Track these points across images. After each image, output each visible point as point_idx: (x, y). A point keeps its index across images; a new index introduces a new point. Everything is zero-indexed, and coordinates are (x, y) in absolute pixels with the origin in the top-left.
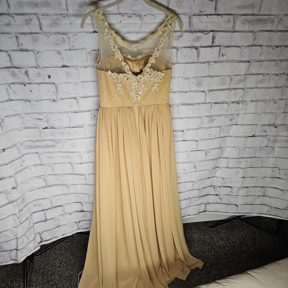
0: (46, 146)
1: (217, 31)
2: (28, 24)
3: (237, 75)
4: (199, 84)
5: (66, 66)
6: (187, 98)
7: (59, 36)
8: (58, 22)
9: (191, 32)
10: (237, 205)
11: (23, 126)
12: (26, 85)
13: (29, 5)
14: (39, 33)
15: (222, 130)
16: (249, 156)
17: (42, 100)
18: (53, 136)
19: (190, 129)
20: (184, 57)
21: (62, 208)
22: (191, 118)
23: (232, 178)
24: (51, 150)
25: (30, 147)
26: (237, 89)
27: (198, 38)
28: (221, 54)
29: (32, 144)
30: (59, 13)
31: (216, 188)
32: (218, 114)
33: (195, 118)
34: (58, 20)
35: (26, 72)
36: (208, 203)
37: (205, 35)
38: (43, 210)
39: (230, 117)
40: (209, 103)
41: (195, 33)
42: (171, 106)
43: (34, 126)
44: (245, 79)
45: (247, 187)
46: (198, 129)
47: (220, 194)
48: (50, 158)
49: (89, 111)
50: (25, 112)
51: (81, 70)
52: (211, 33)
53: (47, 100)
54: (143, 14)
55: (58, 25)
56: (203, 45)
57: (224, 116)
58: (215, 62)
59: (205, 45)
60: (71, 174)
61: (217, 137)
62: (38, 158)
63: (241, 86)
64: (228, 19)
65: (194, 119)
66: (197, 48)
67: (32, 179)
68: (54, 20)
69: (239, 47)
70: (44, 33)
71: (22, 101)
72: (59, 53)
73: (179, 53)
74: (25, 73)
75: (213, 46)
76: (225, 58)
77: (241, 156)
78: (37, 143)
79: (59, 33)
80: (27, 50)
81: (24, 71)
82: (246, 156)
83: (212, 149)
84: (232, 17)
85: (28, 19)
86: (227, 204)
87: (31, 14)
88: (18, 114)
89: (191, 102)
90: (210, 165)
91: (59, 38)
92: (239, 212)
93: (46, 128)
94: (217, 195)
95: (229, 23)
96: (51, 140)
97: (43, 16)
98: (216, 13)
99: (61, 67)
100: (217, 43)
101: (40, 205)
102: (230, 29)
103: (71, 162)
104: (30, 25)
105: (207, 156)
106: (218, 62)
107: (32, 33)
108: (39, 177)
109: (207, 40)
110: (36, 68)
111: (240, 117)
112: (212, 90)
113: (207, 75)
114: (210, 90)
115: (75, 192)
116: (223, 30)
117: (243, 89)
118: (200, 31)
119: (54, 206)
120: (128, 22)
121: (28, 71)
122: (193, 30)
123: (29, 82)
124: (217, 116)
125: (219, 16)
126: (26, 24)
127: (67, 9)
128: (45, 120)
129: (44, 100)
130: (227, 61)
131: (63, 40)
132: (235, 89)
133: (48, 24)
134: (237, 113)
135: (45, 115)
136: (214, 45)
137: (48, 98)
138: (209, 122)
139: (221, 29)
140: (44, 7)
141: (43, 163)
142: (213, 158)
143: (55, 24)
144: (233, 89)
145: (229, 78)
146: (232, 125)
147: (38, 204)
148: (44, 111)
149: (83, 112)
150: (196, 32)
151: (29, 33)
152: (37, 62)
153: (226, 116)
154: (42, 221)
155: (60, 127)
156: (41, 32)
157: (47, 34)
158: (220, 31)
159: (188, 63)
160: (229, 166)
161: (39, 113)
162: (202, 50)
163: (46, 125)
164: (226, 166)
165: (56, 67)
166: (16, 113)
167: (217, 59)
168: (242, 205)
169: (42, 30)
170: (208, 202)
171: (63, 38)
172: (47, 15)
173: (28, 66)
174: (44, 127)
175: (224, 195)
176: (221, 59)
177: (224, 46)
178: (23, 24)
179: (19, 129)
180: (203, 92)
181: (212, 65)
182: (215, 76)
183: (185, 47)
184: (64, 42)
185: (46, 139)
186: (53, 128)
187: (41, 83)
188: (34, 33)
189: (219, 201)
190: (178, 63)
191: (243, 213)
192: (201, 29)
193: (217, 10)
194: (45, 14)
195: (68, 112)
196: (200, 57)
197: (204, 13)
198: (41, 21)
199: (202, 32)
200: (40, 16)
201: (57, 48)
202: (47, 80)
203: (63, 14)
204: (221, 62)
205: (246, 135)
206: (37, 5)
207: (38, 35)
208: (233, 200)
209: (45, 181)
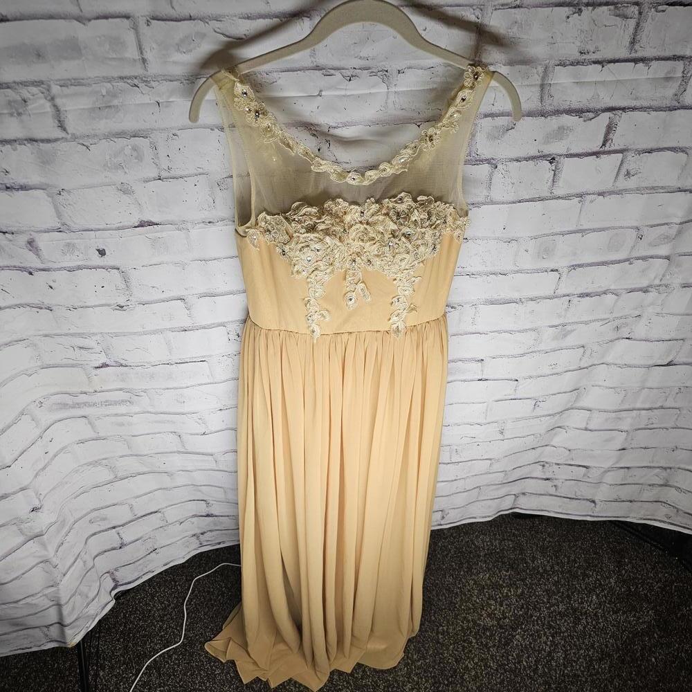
0: (108, 403)
1: (624, 109)
2: (19, 114)
3: (658, 225)
4: (546, 252)
5: (151, 224)
6: (504, 288)
7: (121, 142)
8: (115, 102)
9: (543, 114)
10: (593, 502)
11: (39, 363)
12: (35, 273)
13: (12, 57)
14: (56, 140)
15: (588, 352)
16: (647, 406)
17: (87, 307)
18: (123, 380)
19: (501, 356)
20: (511, 185)
21: (159, 515)
22: (510, 332)
23: (592, 451)
24: (122, 409)
25: (64, 406)
26: (652, 257)
27: (561, 132)
28: (623, 171)
29: (68, 400)
30: (116, 75)
31: (547, 465)
32: (585, 318)
33: (519, 332)
34: (115, 96)
35: (31, 243)
36: (524, 494)
37: (585, 121)
38: (114, 528)
39: (617, 322)
40: (564, 296)
41: (554, 117)
42: (455, 308)
43: (70, 362)
44: (679, 232)
45: (628, 468)
46: (523, 355)
47: (556, 477)
48: (122, 424)
49: (223, 325)
50: (41, 333)
51: (195, 232)
52: (608, 114)
53: (102, 305)
54: (393, 66)
55: (118, 112)
56: (572, 151)
57: (601, 323)
58: (600, 194)
59: (580, 151)
60: (179, 452)
61: (571, 368)
62: (89, 426)
63: (664, 250)
64: (666, 71)
65: (518, 334)
66: (553, 159)
67: (77, 471)
68: (104, 96)
69: (683, 151)
70: (74, 138)
71: (28, 308)
72: (125, 190)
73: (498, 176)
74: (28, 245)
75: (604, 153)
76: (632, 183)
77: (627, 407)
78: (83, 398)
79: (121, 135)
80: (23, 188)
81: (22, 239)
82: (638, 405)
83: (552, 395)
84: (680, 65)
85: (15, 101)
86: (570, 498)
87: (24, 84)
88: (19, 338)
89: (516, 296)
90: (541, 426)
91: (123, 149)
92: (596, 514)
93: (105, 365)
94: (548, 479)
95: (667, 84)
96: (121, 390)
97: (63, 88)
98: (634, 55)
99: (135, 227)
100: (617, 141)
101: (104, 519)
102: (668, 103)
103: (176, 431)
104: (24, 117)
105: (537, 409)
106: (611, 193)
107: (36, 141)
108: (95, 463)
109: (588, 134)
110: (60, 231)
111: (644, 321)
112: (580, 266)
113: (573, 228)
114: (572, 266)
115: (190, 483)
116: (645, 104)
117: (668, 258)
118: (569, 112)
119: (139, 515)
120: (343, 93)
121: (37, 239)
122: (548, 108)
123: (42, 266)
124: (581, 323)
125: (641, 65)
126: (11, 115)
127: (144, 61)
128: (98, 349)
129: (92, 307)
130: (638, 190)
131: (135, 154)
132: (644, 258)
133: (84, 109)
134: (637, 313)
135: (98, 337)
136: (607, 148)
137: (103, 302)
138: (555, 338)
139: (637, 104)
140: (66, 58)
141: (102, 434)
142: (551, 413)
143: (105, 107)
144: (638, 258)
145: (634, 233)
146: (618, 339)
147: (98, 517)
148: (94, 330)
149: (204, 328)
150: (557, 112)
151: (26, 140)
152: (59, 215)
153: (606, 321)
154: (114, 549)
155: (142, 364)
156: (63, 134)
157: (84, 141)
158: (634, 109)
159: (520, 202)
160: (590, 427)
161: (81, 335)
162: (567, 165)
163: (103, 359)
164: (583, 426)
165: (118, 229)
166: (15, 337)
167: (608, 186)
168: (607, 503)
169: (65, 130)
170: (523, 491)
171: (135, 149)
172: (77, 82)
173: (32, 229)
174: (97, 365)
175: (567, 480)
176: (622, 183)
177: (636, 150)
178: (3, 114)
179: (29, 372)
180: (552, 271)
181: (591, 202)
182: (594, 230)
183: (517, 160)
184: (140, 158)
185: (104, 388)
186: (122, 365)
187: (79, 268)
188: (43, 141)
189: (552, 491)
190: (493, 203)
191: (606, 517)
192: (575, 105)
193: (637, 47)
194: (69, 80)
195: (161, 331)
196: (560, 183)
197: (594, 57)
198: (58, 101)
199: (579, 112)
200: (55, 89)
201: (119, 177)
202: (97, 260)
203: (130, 78)
204: (619, 192)
205: (651, 362)
206: (39, 55)
207: (54, 145)
208: (587, 492)
209: (112, 469)
